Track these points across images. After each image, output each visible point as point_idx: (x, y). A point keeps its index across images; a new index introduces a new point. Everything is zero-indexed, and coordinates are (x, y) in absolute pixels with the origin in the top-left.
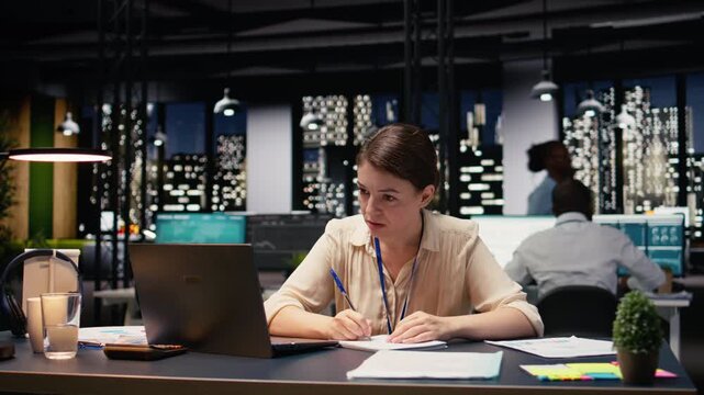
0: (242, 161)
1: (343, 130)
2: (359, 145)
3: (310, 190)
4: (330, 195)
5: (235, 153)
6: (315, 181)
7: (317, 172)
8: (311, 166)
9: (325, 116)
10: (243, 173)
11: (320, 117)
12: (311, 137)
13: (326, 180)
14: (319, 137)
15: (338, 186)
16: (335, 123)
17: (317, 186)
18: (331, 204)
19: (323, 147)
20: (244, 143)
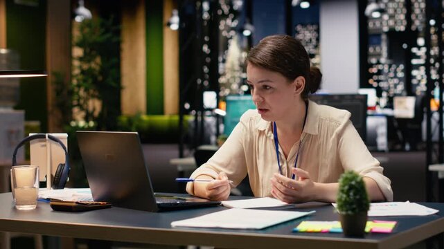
0: (317, 46)
1: (402, 17)
2: (417, 30)
3: (374, 70)
4: (392, 74)
5: (311, 40)
6: (378, 63)
7: (379, 55)
8: (375, 49)
9: (386, 5)
10: (317, 56)
11: (382, 6)
12: (374, 24)
13: (389, 62)
14: (381, 23)
15: (398, 66)
16: (395, 11)
17: (380, 67)
18: (393, 82)
19: (386, 33)
20: (318, 31)
